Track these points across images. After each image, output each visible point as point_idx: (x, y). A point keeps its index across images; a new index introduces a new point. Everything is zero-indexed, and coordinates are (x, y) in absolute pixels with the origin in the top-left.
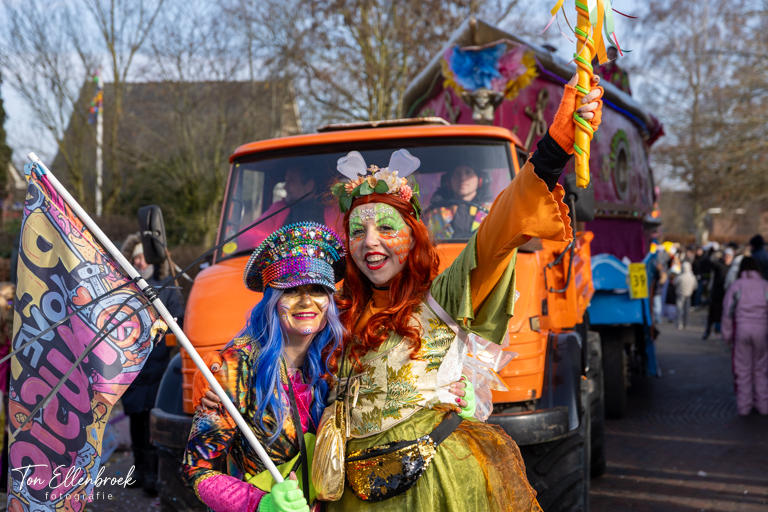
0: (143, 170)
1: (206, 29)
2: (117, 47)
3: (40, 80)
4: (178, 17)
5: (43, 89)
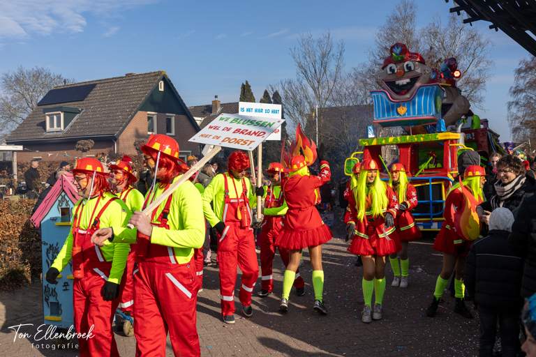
0: (331, 140)
1: (350, 91)
2: (321, 99)
3: (295, 111)
4: (340, 87)
5: (297, 114)
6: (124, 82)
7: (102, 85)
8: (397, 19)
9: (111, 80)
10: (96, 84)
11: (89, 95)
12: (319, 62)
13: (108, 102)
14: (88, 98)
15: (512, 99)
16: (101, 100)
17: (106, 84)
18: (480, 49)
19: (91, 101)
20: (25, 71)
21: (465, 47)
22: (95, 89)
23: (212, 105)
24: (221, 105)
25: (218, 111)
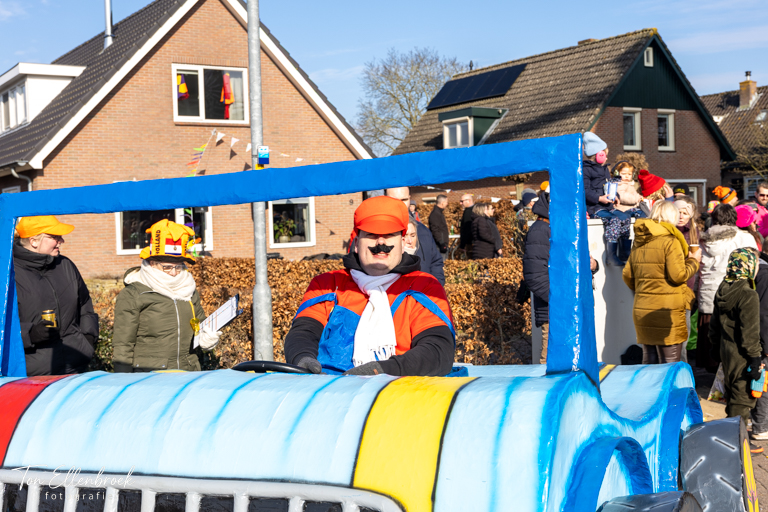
6: (577, 55)
7: (537, 65)
9: (553, 55)
10: (525, 65)
11: (515, 85)
13: (548, 94)
14: (513, 91)
16: (536, 92)
17: (543, 63)
19: (518, 96)
20: (399, 57)
22: (525, 73)
23: (738, 92)
24: (759, 89)
25: (751, 102)
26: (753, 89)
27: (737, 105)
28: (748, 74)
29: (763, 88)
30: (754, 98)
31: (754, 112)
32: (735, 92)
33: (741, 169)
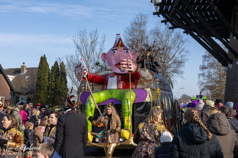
8: (136, 23)
12: (89, 45)
15: (200, 72)
18: (182, 44)
21: (174, 42)
23: (21, 69)
24: (27, 68)
25: (24, 72)
26: (25, 69)
27: (20, 73)
28: (24, 63)
29: (28, 68)
30: (25, 71)
31: (25, 76)
32: (19, 69)
33: (18, 94)
